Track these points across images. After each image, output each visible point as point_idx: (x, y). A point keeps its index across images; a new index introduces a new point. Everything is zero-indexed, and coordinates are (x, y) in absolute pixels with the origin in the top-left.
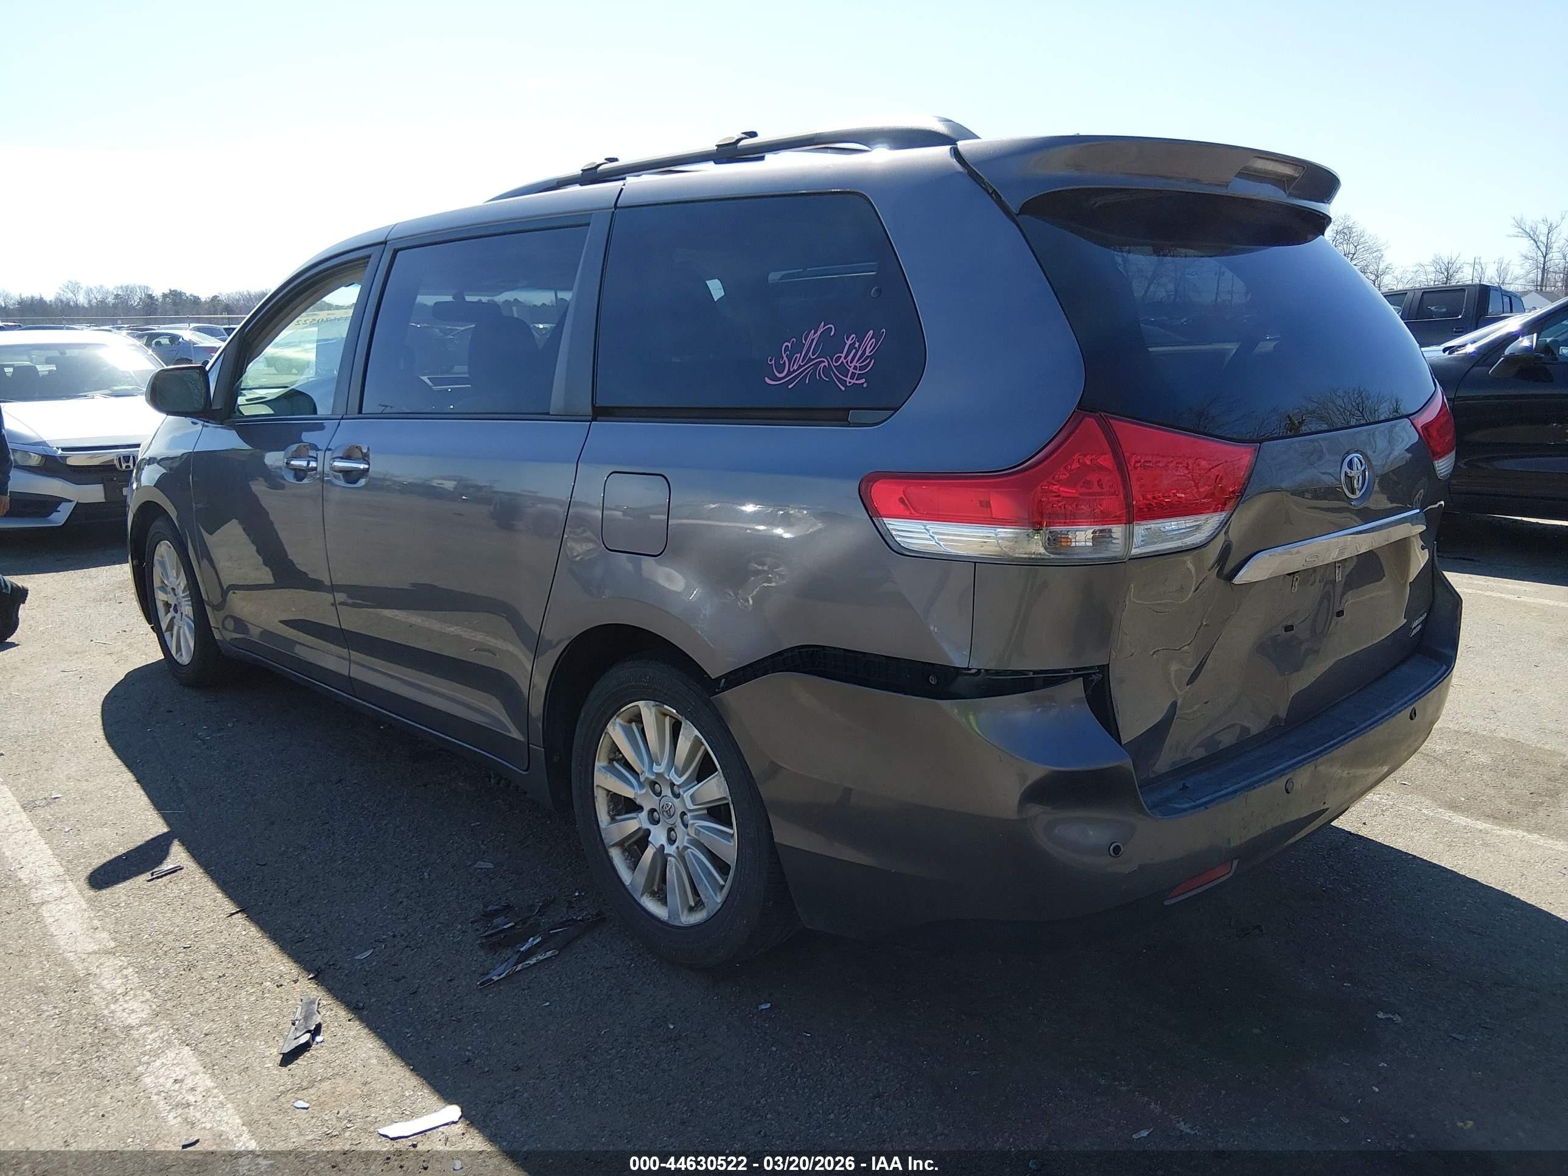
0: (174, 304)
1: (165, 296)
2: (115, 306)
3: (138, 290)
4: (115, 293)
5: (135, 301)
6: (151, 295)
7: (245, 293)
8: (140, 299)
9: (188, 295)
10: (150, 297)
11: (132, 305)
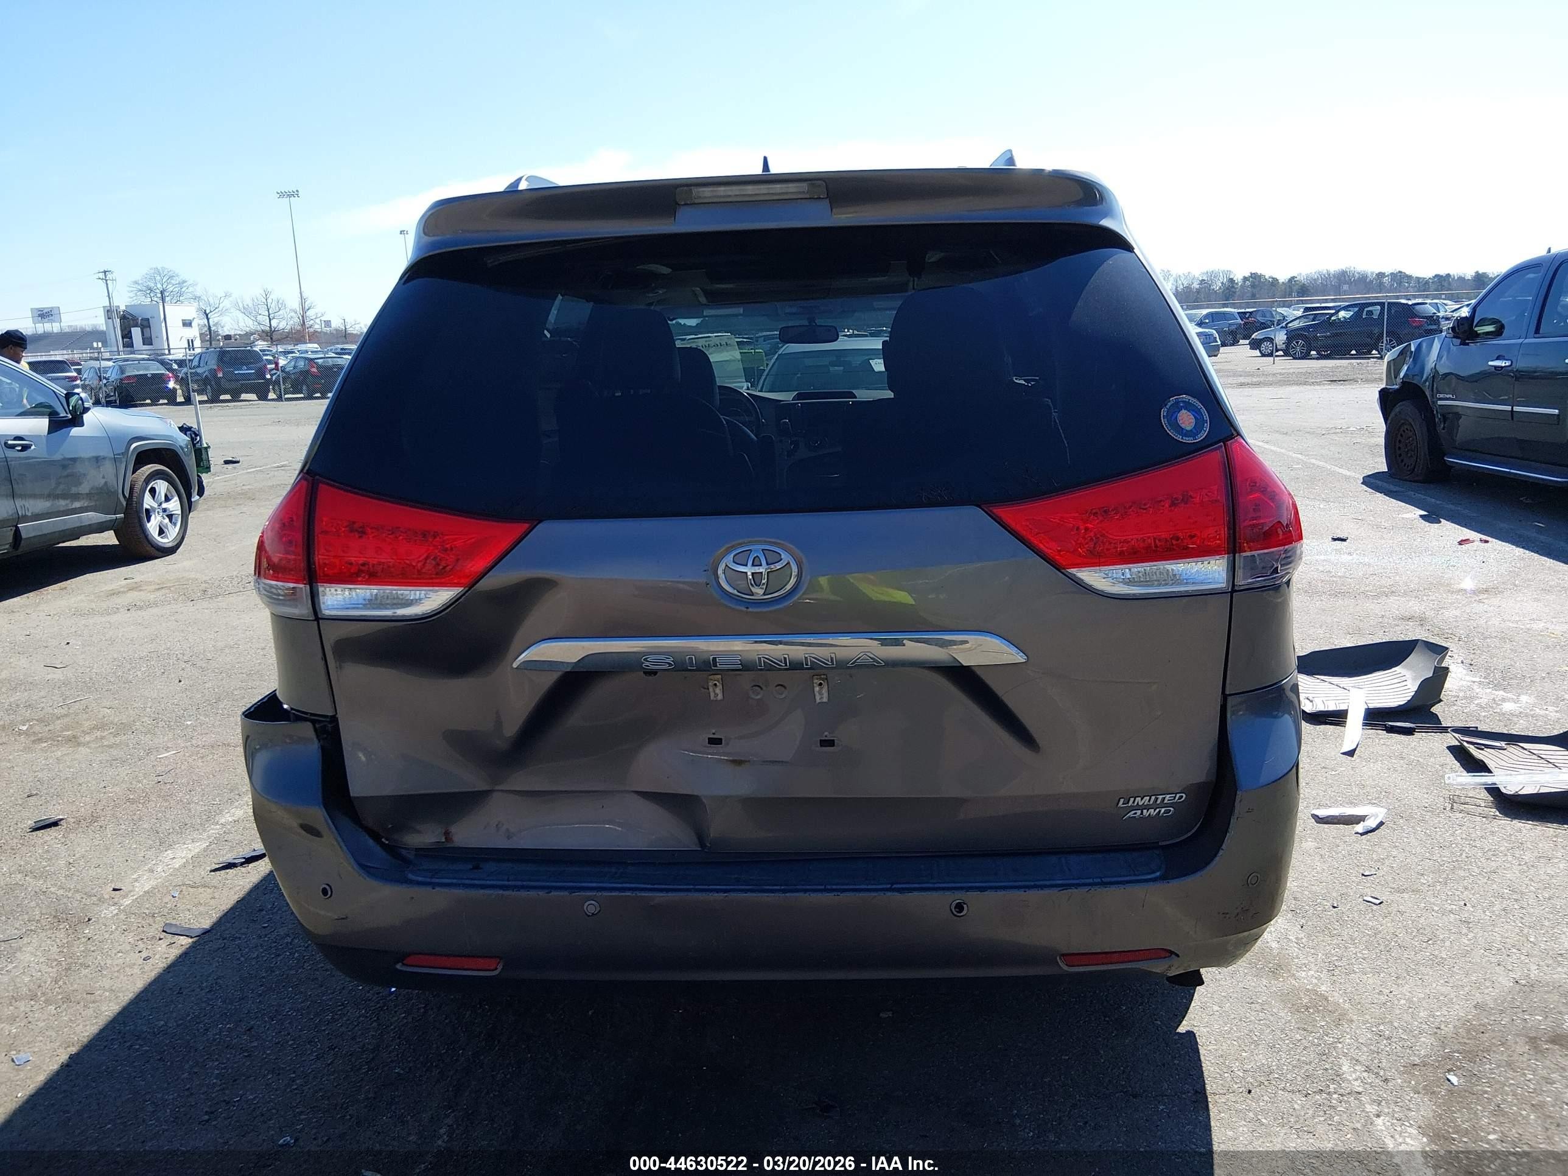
0: (1253, 286)
1: (1245, 279)
2: (1198, 291)
3: (1221, 274)
4: (1201, 279)
5: (1217, 285)
6: (1232, 279)
7: (1325, 272)
8: (1222, 283)
9: (1267, 277)
10: (1231, 280)
11: (1213, 289)
